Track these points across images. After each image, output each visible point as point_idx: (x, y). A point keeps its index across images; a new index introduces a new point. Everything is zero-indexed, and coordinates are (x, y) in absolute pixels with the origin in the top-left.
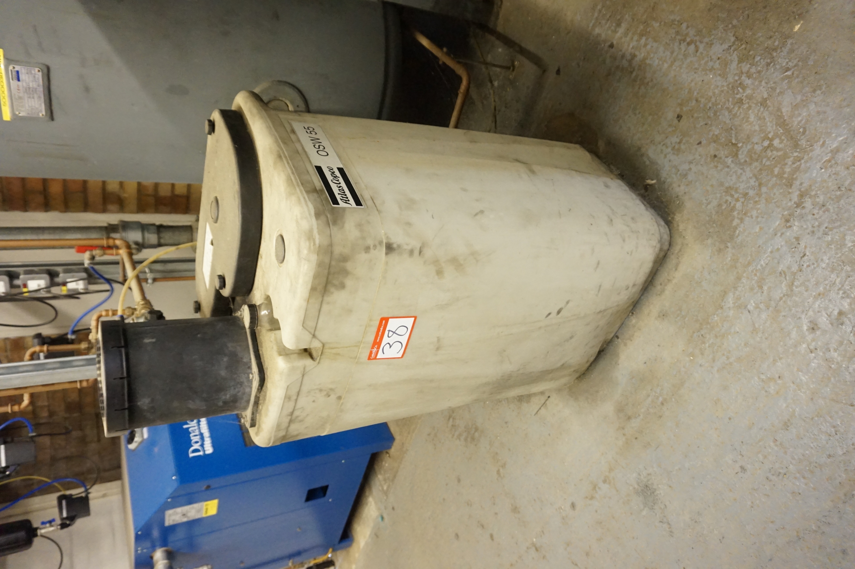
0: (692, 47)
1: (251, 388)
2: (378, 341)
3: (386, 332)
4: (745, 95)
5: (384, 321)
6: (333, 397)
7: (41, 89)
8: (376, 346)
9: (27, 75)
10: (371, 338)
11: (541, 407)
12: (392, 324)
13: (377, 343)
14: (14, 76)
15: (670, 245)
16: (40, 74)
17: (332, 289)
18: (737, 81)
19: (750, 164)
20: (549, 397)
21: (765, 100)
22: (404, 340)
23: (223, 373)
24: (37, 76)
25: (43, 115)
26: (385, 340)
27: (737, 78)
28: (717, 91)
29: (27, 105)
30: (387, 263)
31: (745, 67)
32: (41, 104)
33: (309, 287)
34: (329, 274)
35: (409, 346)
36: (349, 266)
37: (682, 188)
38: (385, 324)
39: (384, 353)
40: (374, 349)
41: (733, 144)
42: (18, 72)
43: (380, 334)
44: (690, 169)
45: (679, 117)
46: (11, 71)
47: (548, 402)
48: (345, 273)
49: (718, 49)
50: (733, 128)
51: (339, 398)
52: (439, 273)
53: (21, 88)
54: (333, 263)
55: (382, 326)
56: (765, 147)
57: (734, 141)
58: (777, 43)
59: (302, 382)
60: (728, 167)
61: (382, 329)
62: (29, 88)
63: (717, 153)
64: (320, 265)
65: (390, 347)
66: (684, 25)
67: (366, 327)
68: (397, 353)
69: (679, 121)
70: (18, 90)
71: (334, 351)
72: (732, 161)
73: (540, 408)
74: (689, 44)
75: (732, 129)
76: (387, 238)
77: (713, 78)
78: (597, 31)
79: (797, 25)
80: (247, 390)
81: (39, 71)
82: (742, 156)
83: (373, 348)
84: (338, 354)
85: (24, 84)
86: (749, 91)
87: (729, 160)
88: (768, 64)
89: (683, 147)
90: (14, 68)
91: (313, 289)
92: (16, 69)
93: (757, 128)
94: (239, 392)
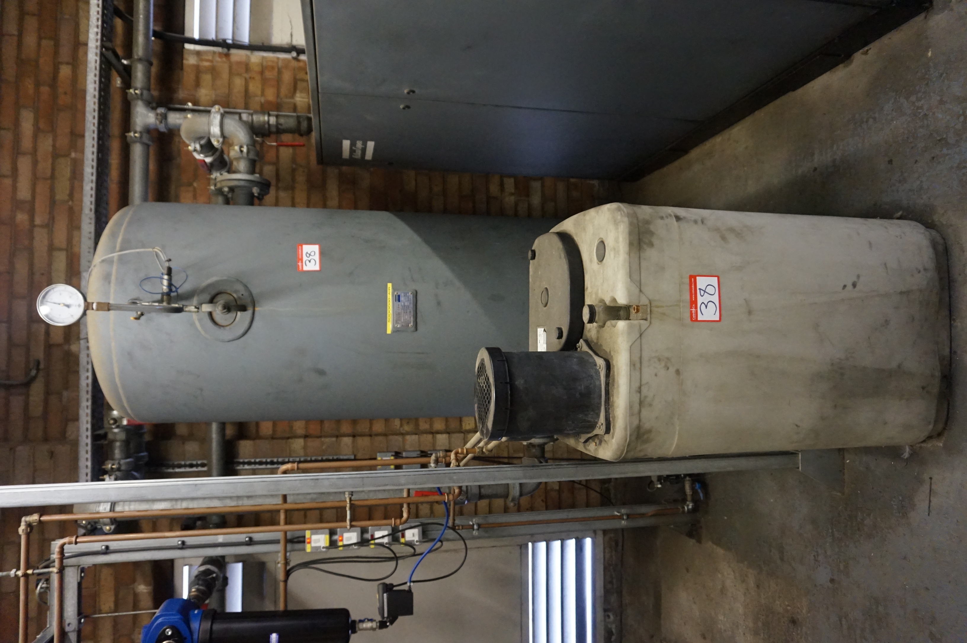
0: (871, 121)
1: (600, 381)
2: (693, 299)
3: (698, 291)
4: (925, 111)
5: (693, 279)
6: (672, 370)
7: (412, 306)
8: (694, 305)
9: (404, 297)
10: (687, 297)
11: (930, 497)
12: (702, 282)
13: (694, 303)
14: (396, 299)
15: (944, 239)
16: (412, 295)
17: (645, 247)
18: (914, 109)
19: (961, 139)
20: (931, 478)
21: (941, 100)
22: (716, 299)
23: (576, 367)
24: (410, 297)
25: (411, 326)
26: (700, 300)
27: (912, 108)
28: (905, 126)
29: (402, 319)
30: (679, 227)
31: (913, 98)
32: (411, 317)
33: (628, 241)
34: (639, 233)
35: (722, 306)
36: (652, 228)
37: (925, 197)
38: (694, 281)
39: (703, 315)
40: (693, 309)
41: (939, 140)
42: (399, 296)
43: (693, 291)
44: (922, 182)
45: (890, 162)
46: (395, 295)
47: (933, 487)
48: (652, 233)
49: (888, 107)
50: (932, 132)
51: (678, 372)
52: (724, 238)
53: (400, 306)
54: (640, 224)
55: (693, 284)
56: (963, 121)
57: (938, 138)
58: (923, 71)
59: (641, 348)
60: (947, 155)
61: (693, 286)
62: (405, 306)
63: (933, 155)
64: (631, 224)
65: (706, 307)
66: (857, 116)
67: (680, 285)
68: (714, 314)
69: (892, 164)
70: (399, 308)
71: (660, 310)
72: (947, 149)
73: (930, 501)
74: (867, 122)
75: (931, 134)
76: (674, 213)
77: (896, 122)
78: (800, 172)
79: (929, 52)
80: (597, 383)
81: (411, 294)
82: (952, 139)
83: (691, 308)
84: (664, 314)
85: (402, 304)
86: (925, 107)
87: (945, 151)
88: (927, 84)
89: (906, 175)
90: (397, 293)
91: (631, 244)
92: (398, 294)
93: (948, 117)
94: (591, 384)
